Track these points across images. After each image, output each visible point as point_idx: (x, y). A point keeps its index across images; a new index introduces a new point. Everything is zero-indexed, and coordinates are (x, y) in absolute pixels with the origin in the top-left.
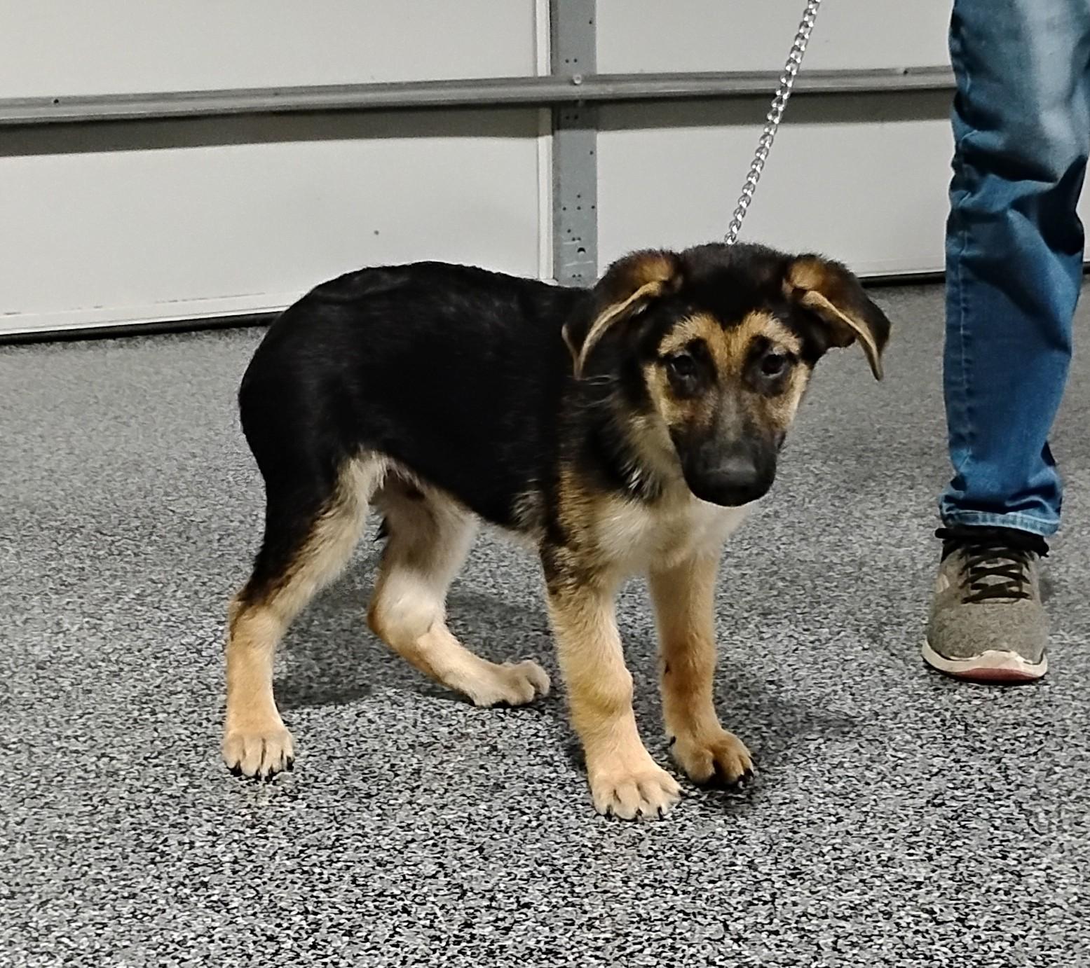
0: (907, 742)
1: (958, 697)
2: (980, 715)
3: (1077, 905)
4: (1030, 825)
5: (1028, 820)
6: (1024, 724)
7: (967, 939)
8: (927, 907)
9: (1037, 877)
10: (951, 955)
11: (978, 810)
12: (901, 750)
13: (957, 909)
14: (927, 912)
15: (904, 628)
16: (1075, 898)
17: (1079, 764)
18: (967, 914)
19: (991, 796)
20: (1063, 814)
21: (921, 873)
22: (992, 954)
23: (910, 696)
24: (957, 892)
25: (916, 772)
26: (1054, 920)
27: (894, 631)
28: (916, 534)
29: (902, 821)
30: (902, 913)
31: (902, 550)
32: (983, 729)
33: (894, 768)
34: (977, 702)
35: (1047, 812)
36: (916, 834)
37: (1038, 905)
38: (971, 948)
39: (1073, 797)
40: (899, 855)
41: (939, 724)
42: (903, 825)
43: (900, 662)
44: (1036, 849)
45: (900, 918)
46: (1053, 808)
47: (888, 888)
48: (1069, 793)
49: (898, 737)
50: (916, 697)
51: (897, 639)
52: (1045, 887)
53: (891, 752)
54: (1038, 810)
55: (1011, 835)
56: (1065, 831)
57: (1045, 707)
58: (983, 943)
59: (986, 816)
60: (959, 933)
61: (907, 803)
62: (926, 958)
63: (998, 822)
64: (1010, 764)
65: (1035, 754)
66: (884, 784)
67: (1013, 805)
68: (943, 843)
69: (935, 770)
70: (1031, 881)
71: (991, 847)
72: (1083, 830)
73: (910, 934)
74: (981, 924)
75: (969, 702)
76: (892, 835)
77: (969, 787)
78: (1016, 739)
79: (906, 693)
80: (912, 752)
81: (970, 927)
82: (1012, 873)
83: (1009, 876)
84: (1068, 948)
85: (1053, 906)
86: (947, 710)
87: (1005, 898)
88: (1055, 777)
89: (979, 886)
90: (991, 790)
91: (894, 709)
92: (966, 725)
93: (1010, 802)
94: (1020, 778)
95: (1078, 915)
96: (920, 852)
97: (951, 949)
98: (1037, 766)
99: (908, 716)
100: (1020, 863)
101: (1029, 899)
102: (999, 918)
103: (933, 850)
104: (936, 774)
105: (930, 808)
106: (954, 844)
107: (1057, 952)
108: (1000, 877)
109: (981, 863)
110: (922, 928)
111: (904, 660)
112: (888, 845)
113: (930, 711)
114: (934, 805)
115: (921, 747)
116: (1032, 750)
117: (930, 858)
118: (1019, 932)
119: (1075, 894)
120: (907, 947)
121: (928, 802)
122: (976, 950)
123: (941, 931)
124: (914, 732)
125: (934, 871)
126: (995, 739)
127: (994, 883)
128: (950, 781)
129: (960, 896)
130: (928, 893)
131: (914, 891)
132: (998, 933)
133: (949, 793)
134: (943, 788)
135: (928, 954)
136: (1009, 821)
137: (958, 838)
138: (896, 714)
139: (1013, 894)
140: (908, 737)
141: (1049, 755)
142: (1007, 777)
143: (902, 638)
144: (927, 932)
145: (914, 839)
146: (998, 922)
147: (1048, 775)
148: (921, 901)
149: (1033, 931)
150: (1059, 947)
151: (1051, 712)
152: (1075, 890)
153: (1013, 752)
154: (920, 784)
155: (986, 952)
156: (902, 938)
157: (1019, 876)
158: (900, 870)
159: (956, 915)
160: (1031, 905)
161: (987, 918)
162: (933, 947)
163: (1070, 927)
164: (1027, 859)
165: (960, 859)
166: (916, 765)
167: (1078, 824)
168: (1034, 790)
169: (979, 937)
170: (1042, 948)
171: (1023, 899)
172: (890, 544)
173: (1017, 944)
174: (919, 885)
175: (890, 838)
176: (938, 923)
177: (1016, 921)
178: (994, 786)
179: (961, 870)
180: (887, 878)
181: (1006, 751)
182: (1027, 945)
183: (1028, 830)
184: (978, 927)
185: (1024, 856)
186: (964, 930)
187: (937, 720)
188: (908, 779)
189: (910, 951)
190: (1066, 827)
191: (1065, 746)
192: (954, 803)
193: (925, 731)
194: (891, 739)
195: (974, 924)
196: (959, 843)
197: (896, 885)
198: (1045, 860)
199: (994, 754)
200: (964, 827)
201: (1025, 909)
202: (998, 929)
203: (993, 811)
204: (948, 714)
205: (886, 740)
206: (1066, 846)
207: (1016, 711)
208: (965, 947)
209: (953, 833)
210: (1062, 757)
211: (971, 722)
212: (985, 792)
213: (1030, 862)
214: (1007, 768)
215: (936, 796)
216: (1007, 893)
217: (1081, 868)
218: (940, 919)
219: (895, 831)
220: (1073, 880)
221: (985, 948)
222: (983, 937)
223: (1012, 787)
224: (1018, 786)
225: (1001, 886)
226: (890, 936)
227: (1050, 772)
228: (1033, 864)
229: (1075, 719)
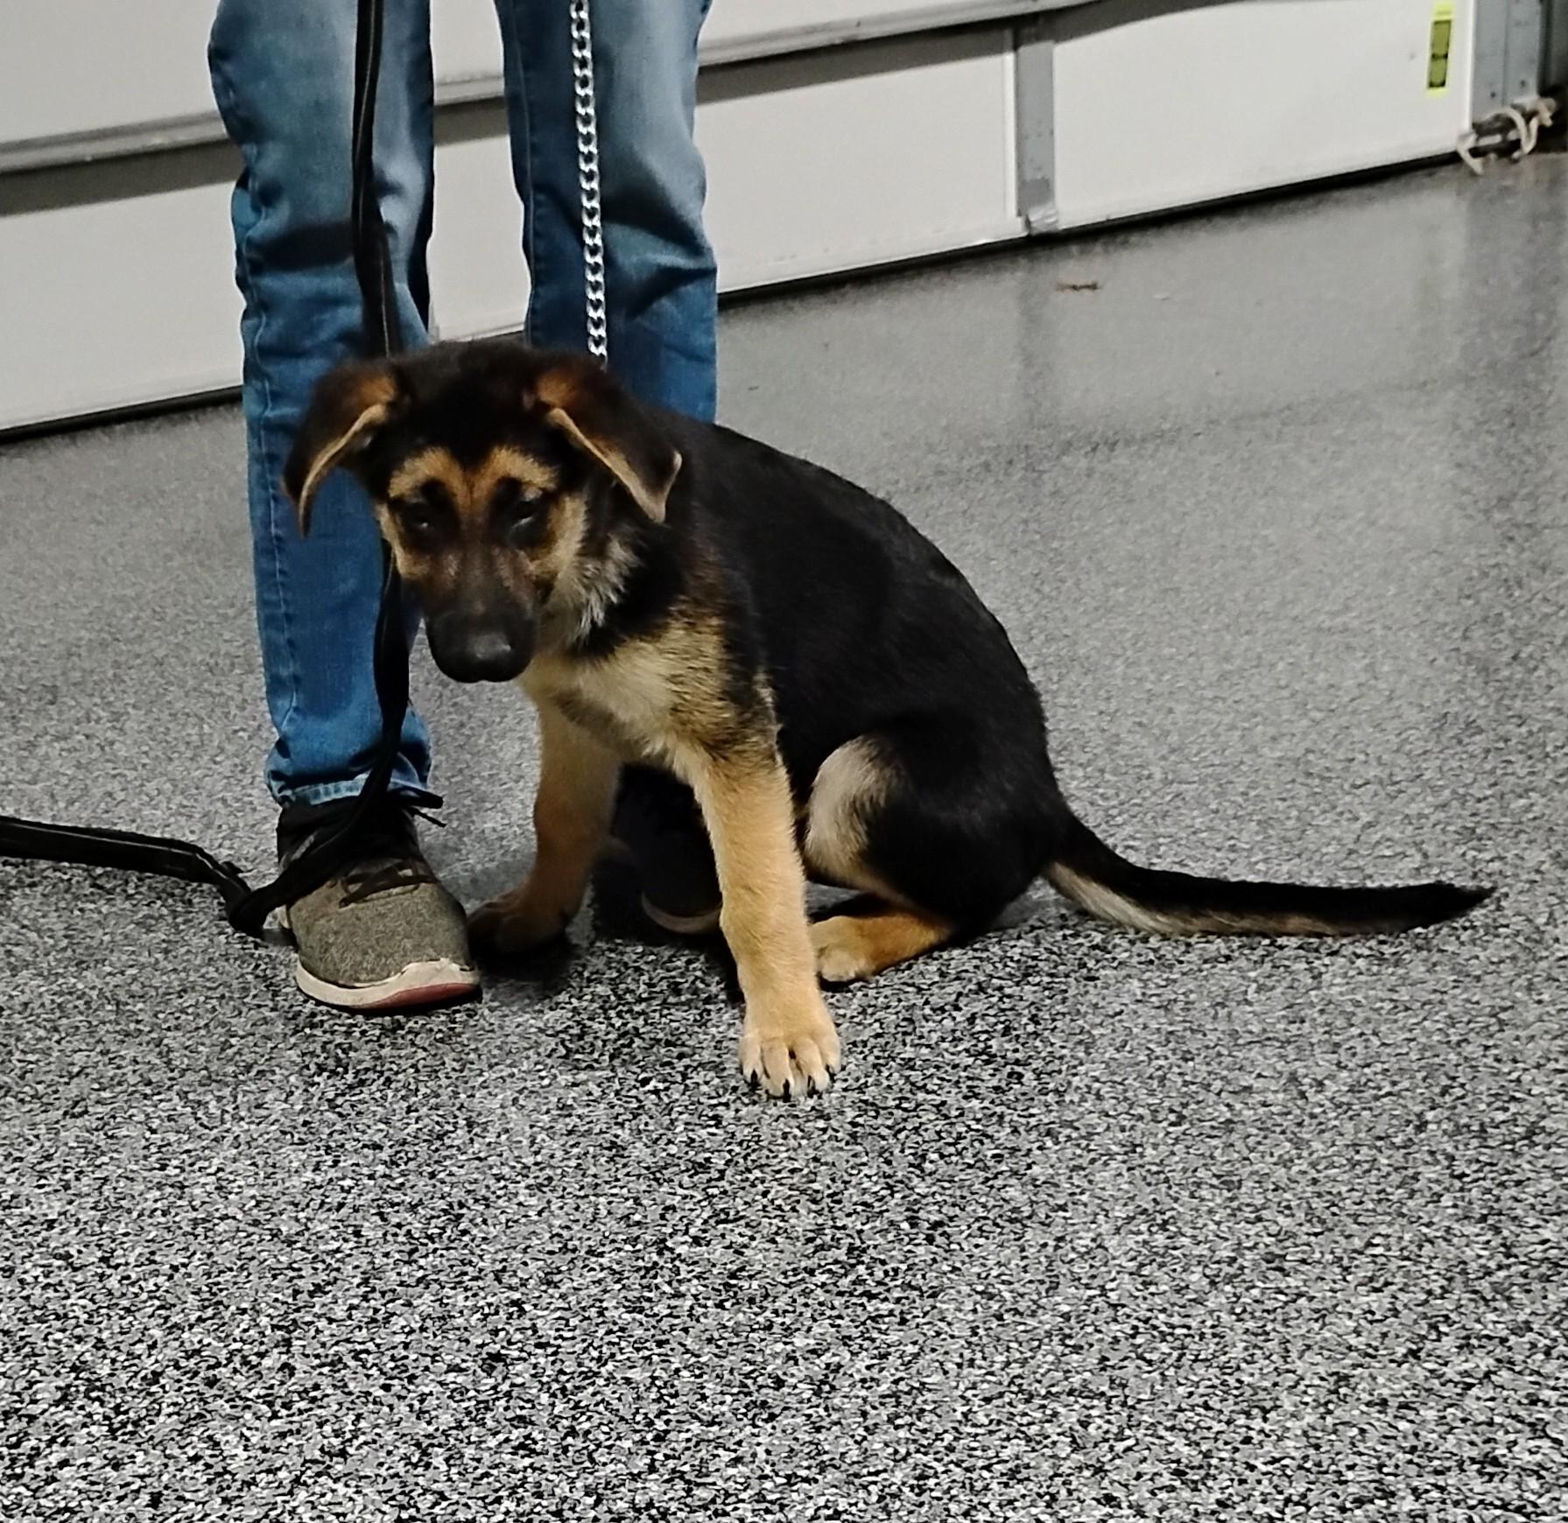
0: (40, 1039)
1: (108, 969)
2: (135, 987)
3: (255, 1211)
4: (197, 1119)
5: (194, 1113)
6: (193, 989)
7: (113, 1283)
8: (61, 1251)
9: (204, 1185)
10: (91, 1306)
11: (131, 1111)
12: (33, 1052)
13: (99, 1246)
14: (60, 1257)
15: (40, 889)
16: (253, 1203)
17: (262, 1029)
18: (113, 1251)
19: (148, 1091)
20: (240, 1097)
21: (54, 1208)
22: (144, 1296)
23: (46, 978)
24: (101, 1224)
25: (50, 1077)
26: (226, 1236)
27: (26, 896)
28: (59, 762)
29: (30, 1144)
30: (28, 1265)
31: (37, 787)
32: (140, 1005)
33: (22, 1077)
34: (133, 971)
35: (219, 1099)
36: (48, 1158)
37: (204, 1220)
38: (117, 1294)
39: (253, 1073)
40: (25, 1190)
41: (82, 1008)
42: (33, 1149)
43: (33, 936)
44: (204, 1148)
45: (25, 1272)
46: (227, 1092)
47: (9, 1235)
48: (248, 1068)
49: (29, 1035)
50: (52, 978)
51: (30, 905)
52: (215, 1196)
53: (18, 1055)
54: (209, 1097)
55: (172, 1137)
56: (242, 1119)
57: (221, 963)
58: (133, 1284)
59: (142, 1117)
60: (102, 1277)
61: (38, 1119)
62: (58, 1318)
63: (155, 1124)
64: (173, 1045)
65: (207, 1025)
66: (9, 1099)
67: (176, 1099)
68: (83, 1163)
69: (76, 1070)
70: (197, 1191)
71: (145, 1158)
72: (265, 1113)
73: (38, 1291)
74: (132, 1260)
75: (122, 973)
76: (16, 1165)
77: (120, 1084)
78: (183, 1011)
79: (40, 975)
80: (46, 1052)
81: (117, 1266)
82: (172, 1186)
83: (169, 1190)
84: (242, 1268)
85: (224, 1218)
86: (93, 988)
87: (163, 1220)
88: (230, 1052)
89: (129, 1211)
90: (149, 1083)
91: (24, 998)
92: (118, 1004)
93: (173, 1094)
94: (186, 1061)
95: (256, 1223)
96: (53, 1181)
97: (92, 1300)
98: (207, 1042)
99: (43, 1005)
100: (183, 1170)
101: (194, 1215)
102: (154, 1247)
103: (70, 1176)
104: (78, 1074)
105: (69, 1121)
106: (98, 1162)
107: (228, 1276)
108: (158, 1194)
109: (132, 1180)
110: (51, 1281)
111: (38, 931)
112: (11, 1180)
113: (70, 994)
114: (73, 1116)
115: (58, 1042)
116: (202, 1023)
117: (67, 1187)
118: (179, 1260)
119: (253, 1197)
120: (35, 1308)
121: (66, 1113)
122: (124, 1295)
123: (79, 1278)
124: (48, 1025)
125: (70, 1202)
126: (156, 1016)
127: (150, 1203)
128: (94, 1080)
129: (105, 1228)
130: (64, 1231)
131: (44, 1234)
132: (153, 1267)
133: (94, 1096)
134: (86, 1091)
135: (61, 1312)
136: (170, 1118)
137: (103, 1154)
138: (26, 1005)
139: (173, 1212)
140: (41, 1033)
141: (224, 1024)
142: (168, 1063)
143: (36, 902)
144: (60, 1283)
145: (46, 1165)
146: (153, 1253)
147: (223, 1050)
148: (53, 1245)
149: (198, 1255)
150: (231, 1270)
151: (228, 968)
152: (253, 1192)
153: (177, 1028)
154: (56, 1092)
155: (136, 1295)
156: (27, 1298)
157: (182, 1187)
158: (26, 1210)
159: (99, 1254)
160: (195, 1222)
161: (138, 1250)
162: (69, 1302)
163: (245, 1242)
164: (192, 1165)
165: (106, 1180)
166: (53, 1067)
167: (258, 1107)
168: (204, 1072)
169: (128, 1277)
170: (209, 1275)
171: (184, 1218)
172: (23, 781)
173: (177, 1276)
174: (51, 1224)
175: (14, 1170)
176: (75, 1269)
177: (177, 1246)
178: (154, 1077)
179: (106, 1194)
180: (9, 1222)
181: (169, 1029)
182: (190, 1275)
183: (194, 1126)
184: (127, 1264)
185: (189, 1161)
186: (109, 1272)
187: (80, 1003)
188: (40, 1087)
189: (38, 1313)
190: (243, 1114)
191: (245, 1010)
192: (100, 1109)
193: (64, 1021)
194: (18, 1039)
195: (122, 1261)
196: (105, 1159)
197: (21, 1230)
198: (216, 1161)
199: (154, 1035)
200: (112, 1137)
201: (189, 1229)
202: (154, 1262)
203: (150, 1110)
204: (94, 994)
205: (13, 1041)
206: (242, 1139)
207: (183, 975)
208: (110, 1293)
209: (98, 1147)
210: (240, 1025)
211: (123, 997)
212: (140, 1088)
213: (196, 1167)
214: (170, 1050)
215: (76, 1104)
216: (164, 1214)
217: (261, 1163)
218: (77, 1263)
219: (21, 1159)
220: (251, 1180)
221: (136, 1290)
222: (134, 1276)
223: (176, 1074)
224: (183, 1072)
225: (159, 1205)
226: (11, 1299)
227: (226, 1045)
228: (200, 1169)
229: (258, 972)
